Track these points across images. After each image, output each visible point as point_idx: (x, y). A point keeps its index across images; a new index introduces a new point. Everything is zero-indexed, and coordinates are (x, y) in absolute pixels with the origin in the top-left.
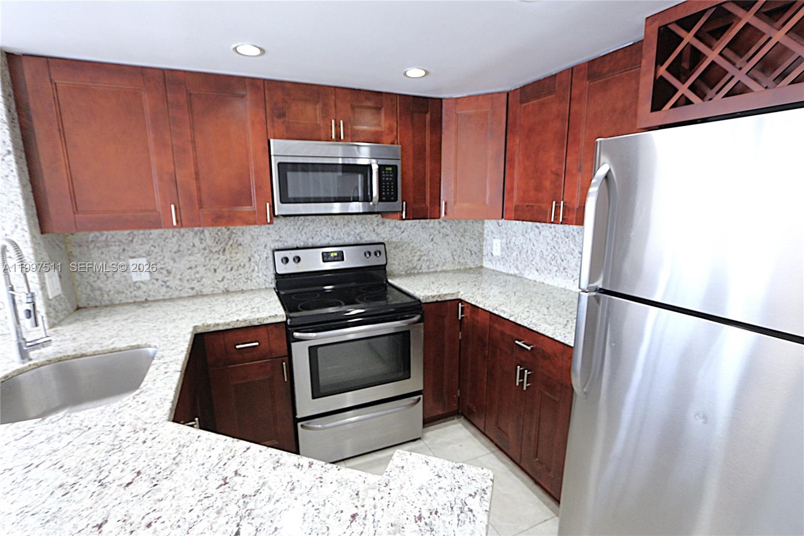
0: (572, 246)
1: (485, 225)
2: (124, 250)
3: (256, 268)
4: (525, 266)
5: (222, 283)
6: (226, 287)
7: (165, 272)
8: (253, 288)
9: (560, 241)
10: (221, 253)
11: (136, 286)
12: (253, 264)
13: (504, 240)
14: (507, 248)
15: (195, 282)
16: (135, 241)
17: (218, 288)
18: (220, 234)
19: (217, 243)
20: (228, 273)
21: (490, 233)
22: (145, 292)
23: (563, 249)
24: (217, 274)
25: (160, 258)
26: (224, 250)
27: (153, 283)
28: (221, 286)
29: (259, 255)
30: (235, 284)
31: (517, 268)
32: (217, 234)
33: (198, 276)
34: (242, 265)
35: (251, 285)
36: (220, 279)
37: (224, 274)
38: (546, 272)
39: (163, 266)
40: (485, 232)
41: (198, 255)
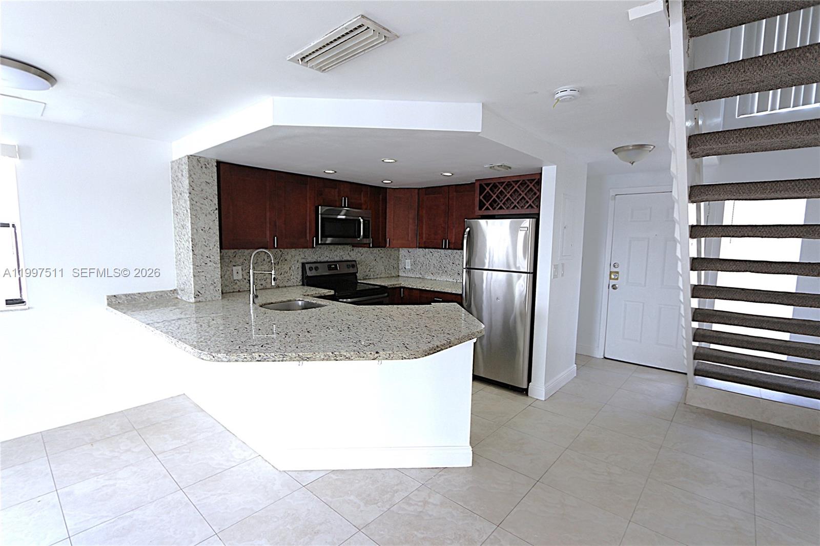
0: (449, 260)
1: (400, 253)
2: (231, 261)
3: (293, 274)
4: (426, 272)
8: (291, 285)
9: (443, 258)
10: (276, 264)
11: (236, 282)
12: (291, 271)
13: (412, 260)
14: (414, 263)
16: (236, 256)
18: (277, 253)
20: (279, 276)
21: (403, 257)
22: (238, 286)
23: (445, 262)
25: (247, 266)
26: (278, 263)
27: (243, 281)
29: (294, 266)
30: (282, 283)
31: (421, 274)
32: (275, 253)
34: (286, 272)
35: (290, 283)
38: (437, 274)
40: (400, 256)
41: (266, 266)
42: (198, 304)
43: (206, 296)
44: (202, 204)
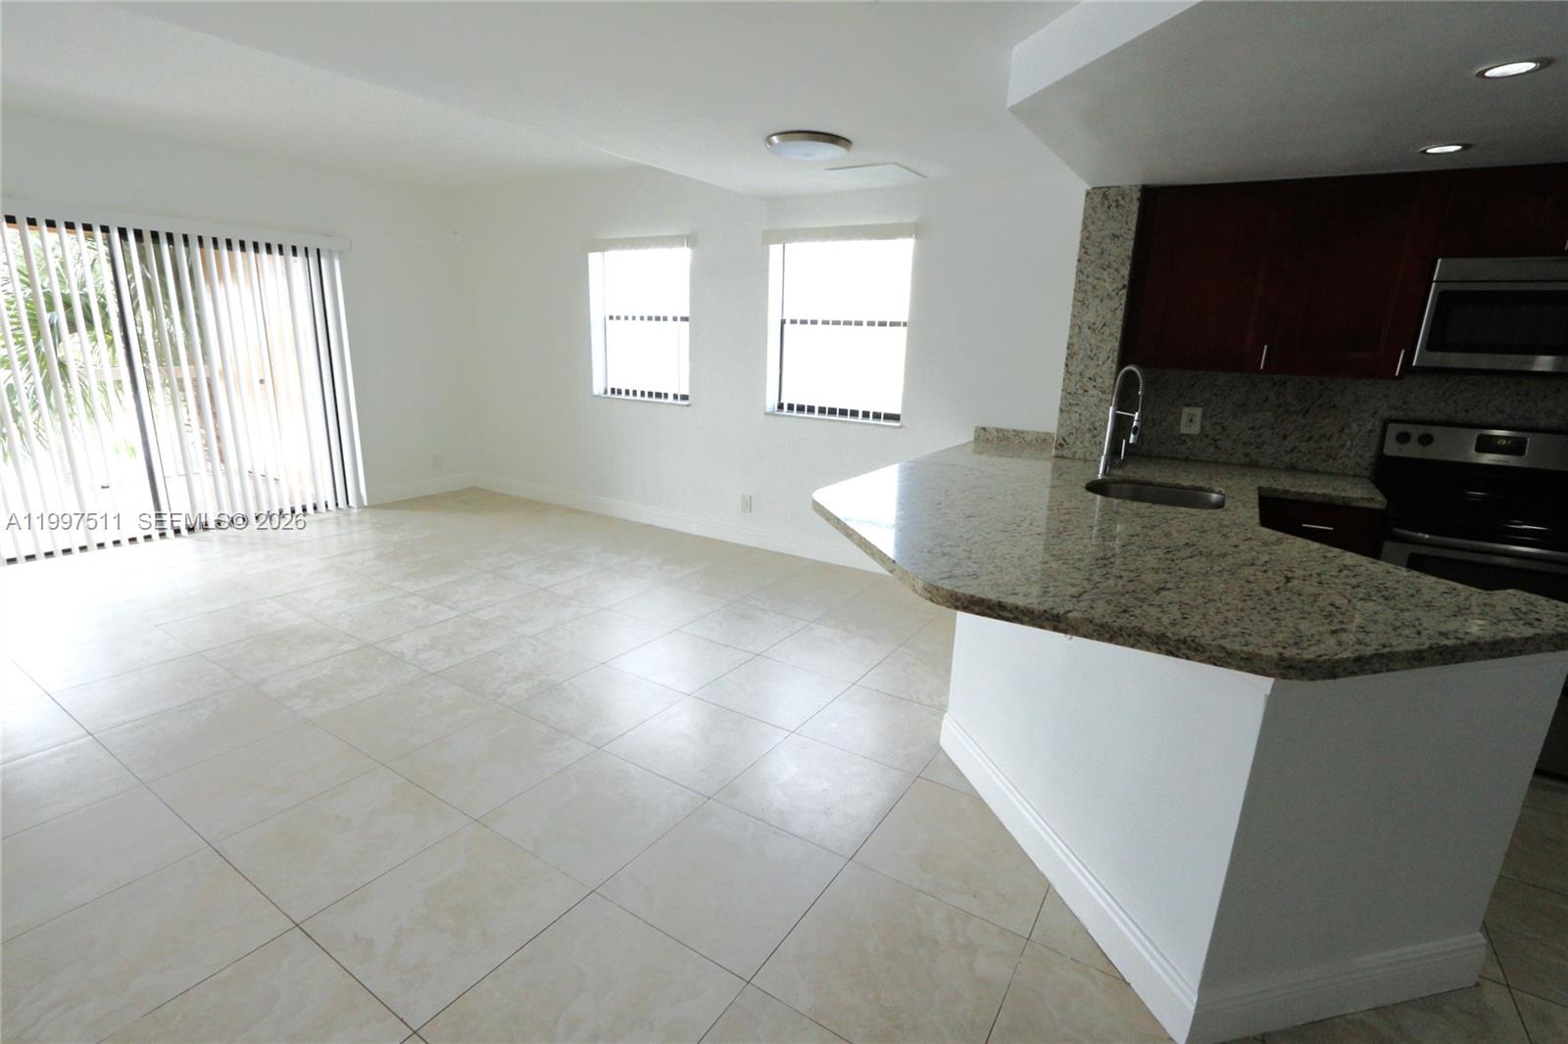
2: (1181, 395)
3: (1348, 444)
5: (1289, 456)
6: (1293, 461)
7: (1219, 429)
10: (1301, 414)
11: (1182, 439)
12: (1344, 436)
15: (1254, 447)
16: (1196, 386)
17: (1282, 461)
18: (1307, 388)
19: (1299, 400)
20: (1304, 444)
22: (1188, 448)
24: (1286, 442)
25: (1219, 410)
26: (1307, 411)
27: (1202, 441)
28: (1287, 458)
29: (1359, 425)
30: (1308, 460)
32: (1304, 388)
33: (1259, 440)
34: (1328, 436)
35: (1333, 466)
36: (1289, 449)
37: (1297, 444)
39: (1219, 421)
41: (1269, 413)
42: (1062, 462)
43: (1074, 450)
44: (1098, 279)
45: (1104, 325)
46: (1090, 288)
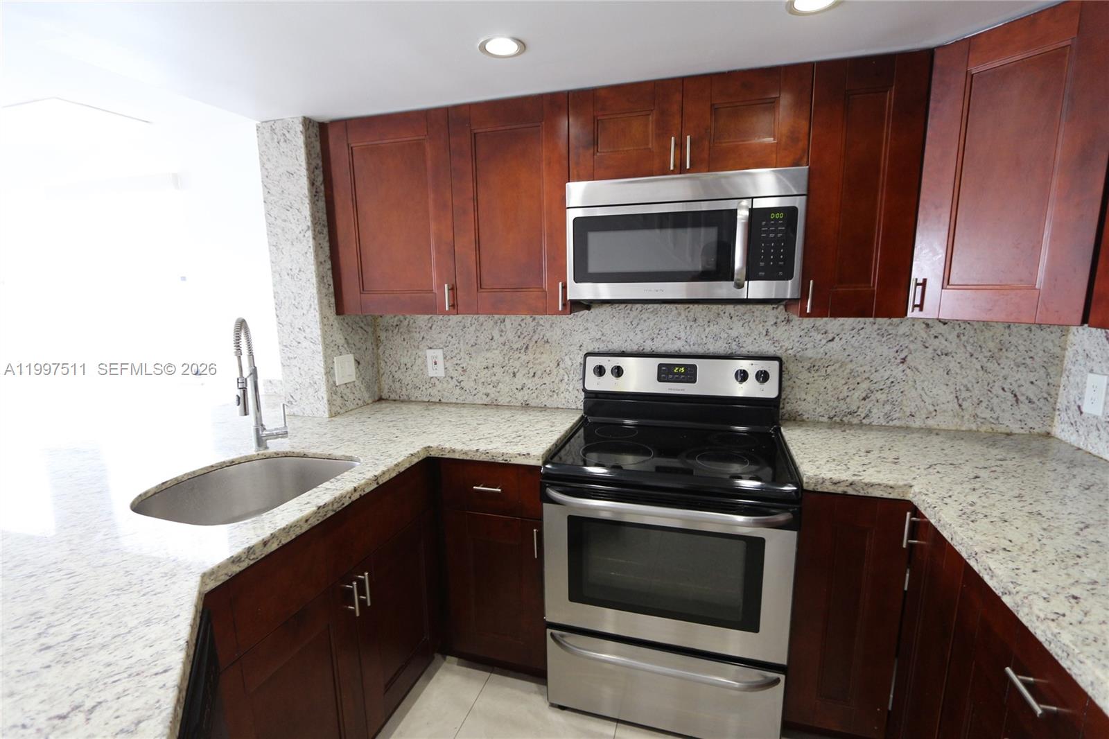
1: (1068, 339)
2: (423, 338)
3: (566, 377)
5: (522, 392)
6: (525, 399)
7: (460, 369)
8: (560, 406)
10: (522, 351)
11: (432, 382)
12: (562, 371)
15: (491, 386)
16: (433, 328)
17: (516, 399)
18: (523, 325)
19: (519, 337)
20: (530, 381)
21: (1082, 359)
22: (439, 391)
24: (516, 380)
25: (456, 351)
26: (527, 348)
27: (448, 382)
28: (520, 395)
29: (570, 359)
30: (537, 397)
32: (520, 325)
33: (494, 379)
34: (548, 371)
36: (519, 387)
37: (525, 381)
39: (459, 362)
40: (1069, 354)
41: (497, 352)
44: (285, 221)
45: (300, 271)
46: (280, 231)
